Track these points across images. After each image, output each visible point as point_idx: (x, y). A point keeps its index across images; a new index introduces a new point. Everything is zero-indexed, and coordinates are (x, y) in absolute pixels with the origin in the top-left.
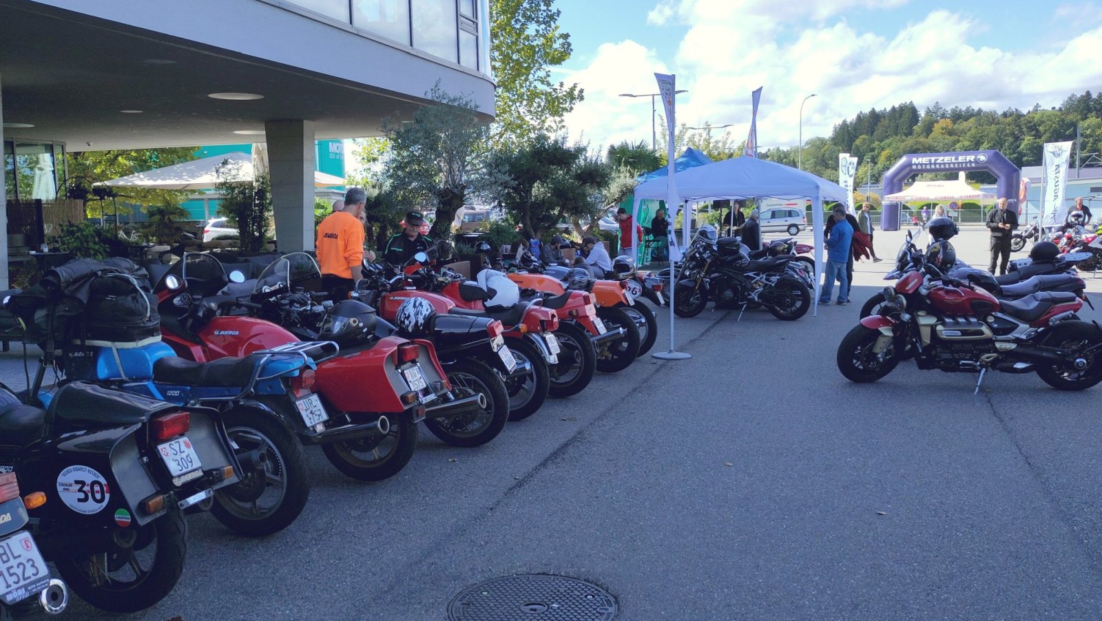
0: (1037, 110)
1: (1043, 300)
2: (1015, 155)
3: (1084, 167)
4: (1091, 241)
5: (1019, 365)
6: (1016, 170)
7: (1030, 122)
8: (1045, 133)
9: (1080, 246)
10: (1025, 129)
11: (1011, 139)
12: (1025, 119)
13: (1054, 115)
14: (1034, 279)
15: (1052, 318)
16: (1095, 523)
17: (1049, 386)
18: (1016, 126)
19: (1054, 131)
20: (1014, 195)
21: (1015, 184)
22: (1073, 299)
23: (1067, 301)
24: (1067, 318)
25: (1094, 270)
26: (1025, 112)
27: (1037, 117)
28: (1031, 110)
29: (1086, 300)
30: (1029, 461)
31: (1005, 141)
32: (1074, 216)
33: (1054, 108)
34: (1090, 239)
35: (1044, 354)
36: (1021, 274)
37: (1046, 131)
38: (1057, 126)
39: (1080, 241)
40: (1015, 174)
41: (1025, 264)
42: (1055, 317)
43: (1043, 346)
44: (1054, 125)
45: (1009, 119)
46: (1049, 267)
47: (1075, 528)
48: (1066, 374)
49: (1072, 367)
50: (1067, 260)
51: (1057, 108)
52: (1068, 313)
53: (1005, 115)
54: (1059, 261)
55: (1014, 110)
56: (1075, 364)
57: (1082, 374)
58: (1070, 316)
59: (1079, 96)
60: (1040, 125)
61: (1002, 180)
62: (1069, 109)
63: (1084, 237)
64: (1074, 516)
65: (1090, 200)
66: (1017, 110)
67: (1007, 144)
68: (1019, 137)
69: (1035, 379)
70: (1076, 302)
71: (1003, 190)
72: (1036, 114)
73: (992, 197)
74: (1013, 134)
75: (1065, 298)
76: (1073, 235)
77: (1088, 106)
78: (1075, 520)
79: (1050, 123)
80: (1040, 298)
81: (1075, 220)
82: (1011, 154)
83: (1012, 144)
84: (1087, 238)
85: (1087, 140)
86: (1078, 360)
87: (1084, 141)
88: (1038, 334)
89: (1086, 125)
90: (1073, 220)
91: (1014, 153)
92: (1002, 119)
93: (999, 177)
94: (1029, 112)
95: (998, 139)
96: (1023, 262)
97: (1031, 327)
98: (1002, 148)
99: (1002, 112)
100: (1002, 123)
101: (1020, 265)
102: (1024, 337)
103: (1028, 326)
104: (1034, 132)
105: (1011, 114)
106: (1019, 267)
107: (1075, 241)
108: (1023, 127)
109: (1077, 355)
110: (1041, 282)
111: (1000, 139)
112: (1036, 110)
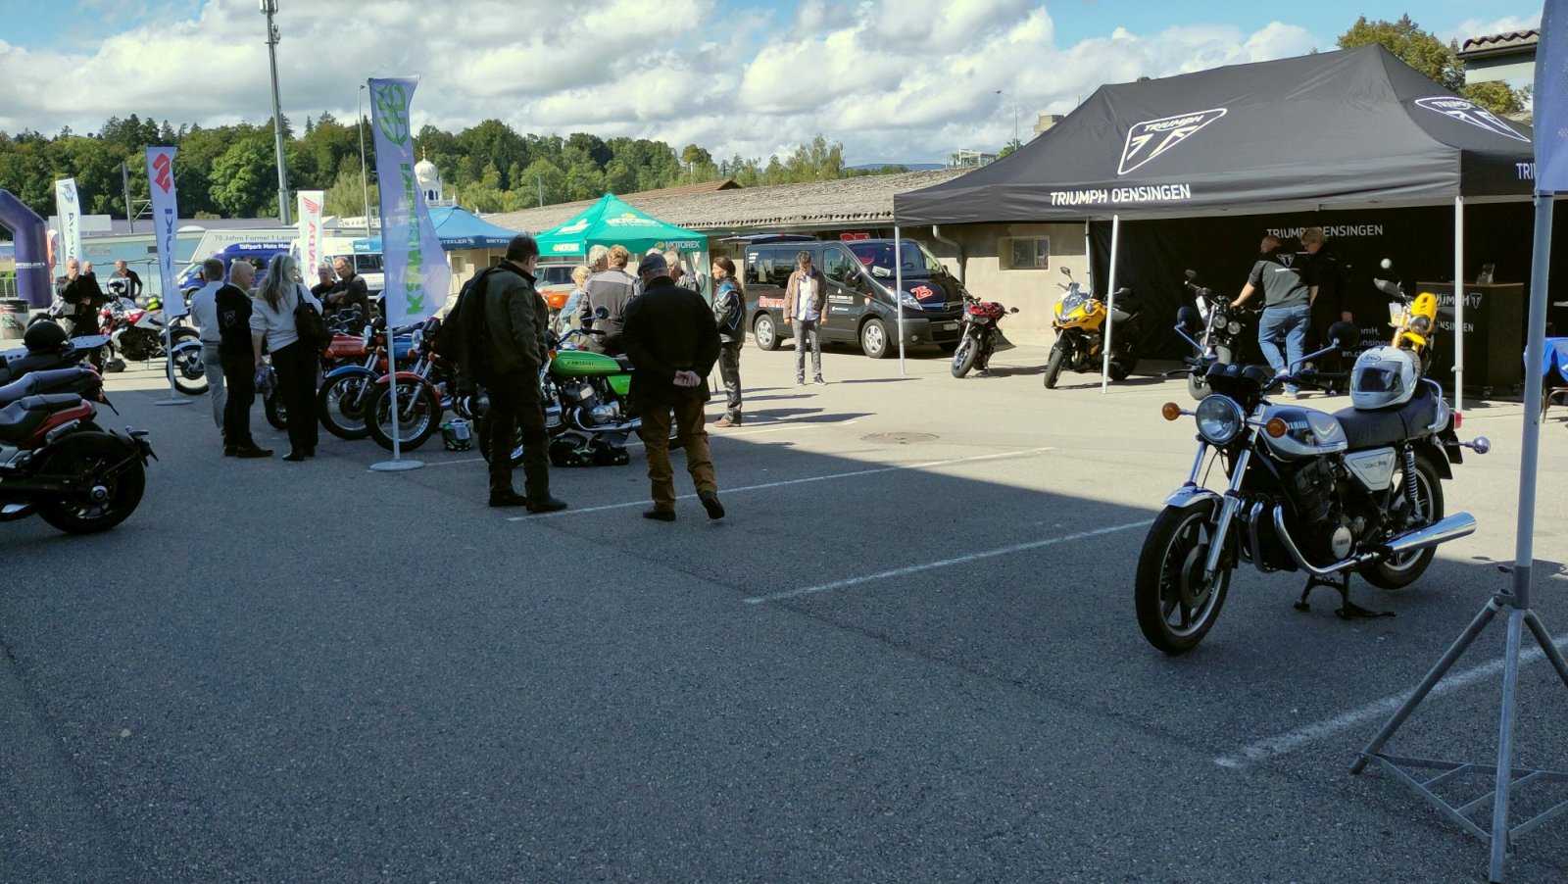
0: (67, 136)
1: (33, 408)
2: (43, 199)
3: (139, 218)
4: (138, 319)
5: (10, 509)
6: (38, 221)
7: (59, 153)
8: (82, 169)
9: (123, 327)
10: (52, 162)
11: (34, 176)
12: (51, 148)
13: (91, 143)
14: (27, 378)
15: (50, 433)
16: (93, 724)
17: (61, 532)
18: (40, 156)
19: (95, 167)
20: (40, 257)
21: (39, 240)
22: (78, 403)
23: (68, 407)
24: (71, 430)
25: (147, 358)
26: (49, 136)
27: (68, 145)
28: (59, 135)
29: (105, 401)
30: (12, 652)
31: (26, 177)
32: (113, 285)
33: (90, 135)
34: (136, 317)
35: (46, 487)
36: (13, 371)
37: (83, 166)
38: (99, 161)
39: (123, 320)
40: (37, 226)
41: (18, 356)
42: (54, 430)
43: (44, 476)
44: (93, 159)
45: (28, 146)
46: (52, 358)
47: (64, 739)
48: (81, 513)
49: (90, 501)
50: (76, 347)
51: (95, 135)
52: (72, 422)
53: (20, 139)
54: (66, 348)
55: (34, 134)
56: (92, 495)
57: (105, 506)
58: (75, 426)
59: (122, 120)
60: (74, 158)
61: (20, 234)
62: (111, 137)
63: (126, 314)
64: (65, 721)
65: (149, 263)
66: (37, 134)
67: (29, 182)
68: (45, 173)
69: (38, 525)
70: (83, 407)
71: (23, 248)
72: (67, 141)
73: (7, 259)
74: (36, 168)
75: (67, 402)
76: (112, 312)
77: (137, 135)
78: (66, 727)
79: (88, 155)
80: (29, 405)
81: (115, 290)
82: (37, 197)
83: (37, 182)
84: (132, 316)
85: (140, 181)
86: (95, 489)
87: (137, 184)
88: (34, 459)
89: (137, 161)
90: (112, 290)
91: (42, 195)
92: (17, 146)
93: (14, 230)
94: (56, 138)
95: (15, 175)
96: (14, 354)
97: (20, 449)
98: (23, 187)
99: (15, 136)
100: (18, 151)
101: (11, 358)
102: (11, 465)
103: (15, 448)
104: (66, 167)
105: (30, 139)
106: (9, 361)
107: (117, 320)
108: (49, 158)
109: (92, 482)
110: (37, 382)
111: (18, 174)
112: (65, 137)
